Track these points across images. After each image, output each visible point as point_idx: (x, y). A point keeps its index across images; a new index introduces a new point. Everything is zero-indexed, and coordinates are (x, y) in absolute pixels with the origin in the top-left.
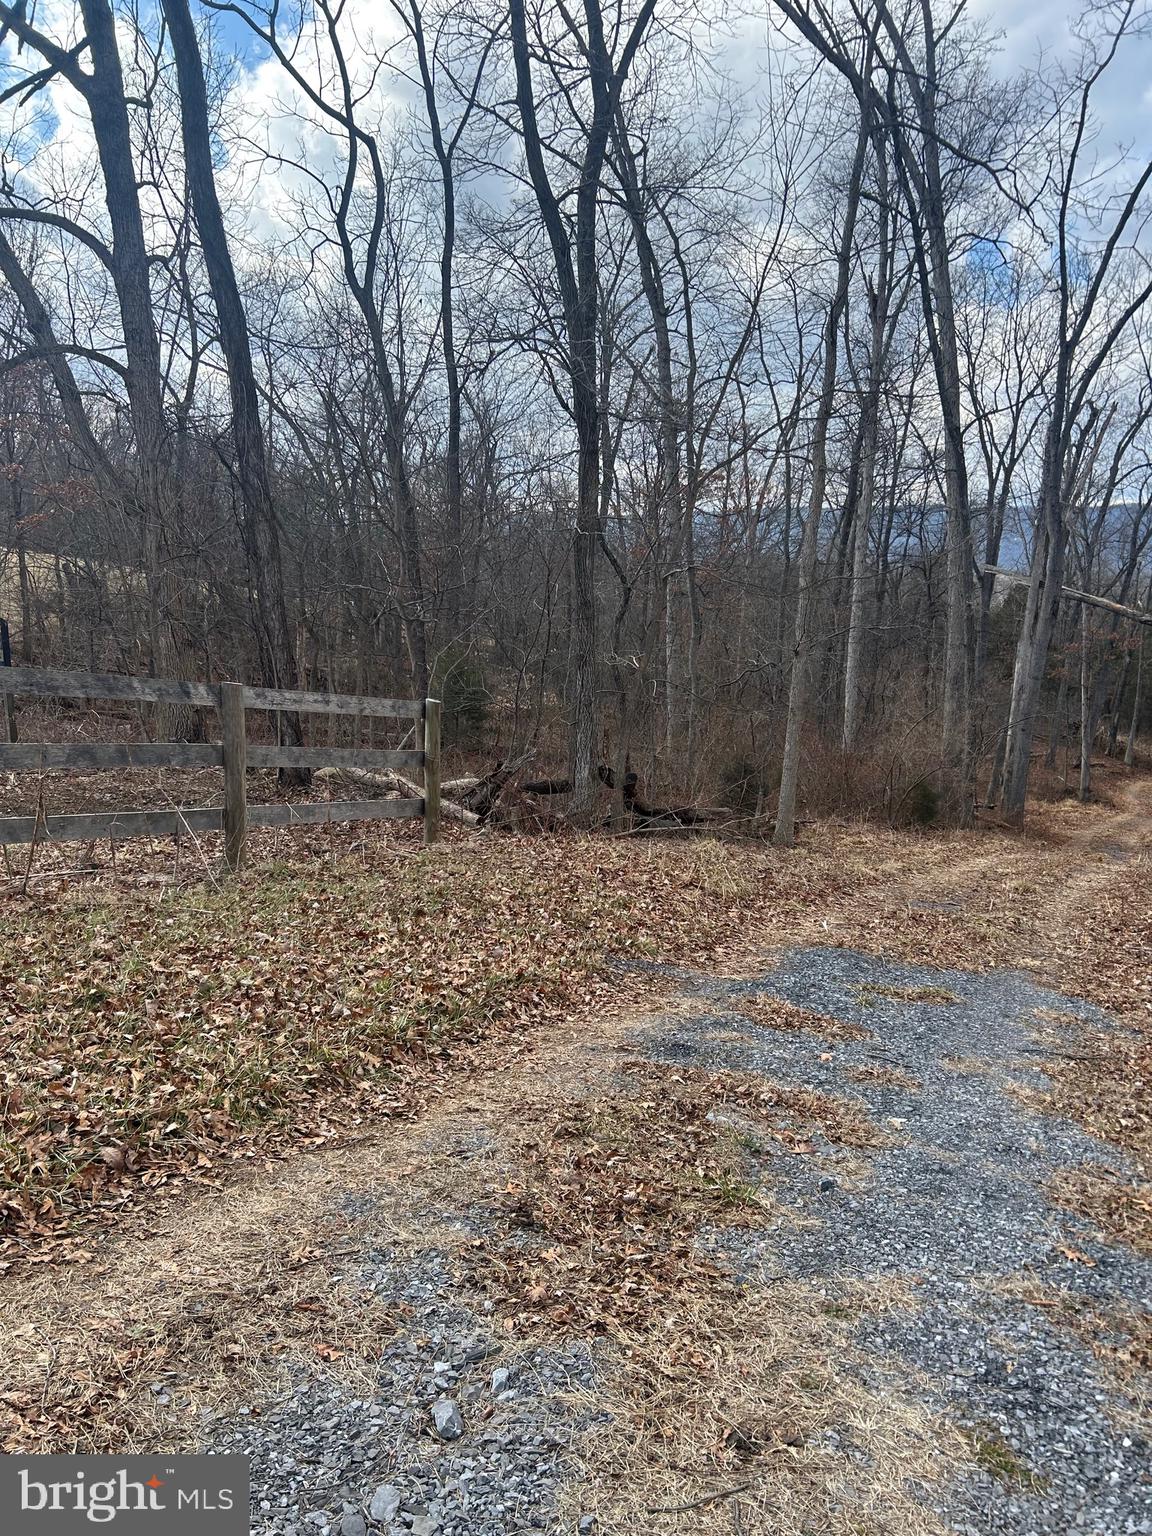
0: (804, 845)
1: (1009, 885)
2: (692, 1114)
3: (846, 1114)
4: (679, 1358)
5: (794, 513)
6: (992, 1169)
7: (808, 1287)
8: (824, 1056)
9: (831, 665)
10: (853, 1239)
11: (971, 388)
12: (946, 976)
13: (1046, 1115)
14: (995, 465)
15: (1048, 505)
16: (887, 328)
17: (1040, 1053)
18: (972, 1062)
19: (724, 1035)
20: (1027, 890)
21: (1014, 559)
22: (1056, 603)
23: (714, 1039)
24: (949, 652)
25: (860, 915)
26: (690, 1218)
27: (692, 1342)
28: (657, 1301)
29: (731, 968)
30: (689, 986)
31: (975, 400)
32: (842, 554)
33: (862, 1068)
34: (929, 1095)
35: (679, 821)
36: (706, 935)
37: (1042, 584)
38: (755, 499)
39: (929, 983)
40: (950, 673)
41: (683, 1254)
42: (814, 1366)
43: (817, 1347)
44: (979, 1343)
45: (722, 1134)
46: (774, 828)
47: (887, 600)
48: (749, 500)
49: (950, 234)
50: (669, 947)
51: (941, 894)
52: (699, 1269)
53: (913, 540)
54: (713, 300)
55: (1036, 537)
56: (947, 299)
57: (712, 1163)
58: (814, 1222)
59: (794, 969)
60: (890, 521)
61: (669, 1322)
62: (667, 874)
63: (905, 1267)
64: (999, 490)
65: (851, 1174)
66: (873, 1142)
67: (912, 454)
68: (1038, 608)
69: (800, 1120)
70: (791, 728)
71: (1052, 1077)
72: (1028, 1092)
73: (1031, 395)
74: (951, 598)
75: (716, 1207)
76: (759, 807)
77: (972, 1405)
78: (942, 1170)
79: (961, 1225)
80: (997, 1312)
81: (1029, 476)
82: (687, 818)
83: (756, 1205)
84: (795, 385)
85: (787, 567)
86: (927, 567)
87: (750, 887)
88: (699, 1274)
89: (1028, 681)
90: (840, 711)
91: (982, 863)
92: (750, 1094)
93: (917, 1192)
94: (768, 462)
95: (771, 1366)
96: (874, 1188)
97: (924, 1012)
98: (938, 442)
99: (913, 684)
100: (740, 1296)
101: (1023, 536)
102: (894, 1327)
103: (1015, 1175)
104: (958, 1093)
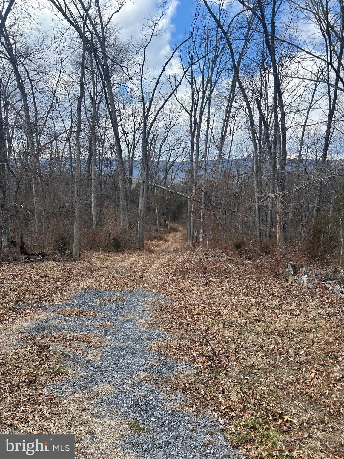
0: (82, 260)
1: (140, 265)
2: (45, 348)
3: (94, 338)
4: (39, 428)
5: (73, 160)
6: (135, 346)
7: (82, 394)
8: (87, 322)
9: (88, 205)
10: (96, 375)
11: (121, 126)
12: (123, 293)
13: (149, 327)
14: (130, 148)
15: (144, 160)
16: (97, 107)
17: (147, 310)
18: (130, 316)
19: (56, 322)
20: (145, 266)
21: (137, 175)
22: (148, 187)
23: (52, 324)
24: (121, 201)
25: (99, 279)
26: (43, 382)
27: (44, 421)
28: (32, 412)
29: (58, 300)
30: (44, 308)
31: (123, 130)
32: (89, 172)
33: (98, 324)
34: (117, 329)
35: (41, 256)
36: (50, 291)
37: (144, 182)
38: (61, 155)
39: (118, 296)
40: (121, 206)
41: (41, 394)
42: (83, 417)
43: (84, 411)
44: (132, 396)
45: (54, 353)
46: (72, 256)
47: (103, 186)
48: (58, 155)
49: (112, 82)
50: (37, 297)
51: (122, 269)
52: (46, 398)
53: (109, 169)
54: (42, 93)
55: (142, 169)
56: (113, 101)
57: (51, 363)
58: (84, 373)
59: (78, 298)
60: (102, 163)
61: (36, 418)
62: (36, 274)
63: (111, 380)
64: (131, 155)
65: (95, 356)
66: (102, 345)
67: (107, 144)
68: (143, 188)
69: (79, 343)
70: (76, 224)
71: (151, 316)
72: (145, 322)
73: (137, 129)
74: (120, 185)
75: (52, 376)
76: (67, 249)
77: (129, 414)
78: (121, 349)
79: (126, 364)
80: (136, 386)
81: (139, 151)
82: (43, 255)
83: (66, 372)
84: (70, 121)
85: (72, 175)
86: (113, 176)
87: (64, 275)
88: (46, 399)
89: (143, 208)
90: (92, 218)
91: (133, 259)
92: (64, 339)
93: (114, 357)
94: (64, 144)
95: (70, 421)
96: (102, 359)
97: (117, 304)
98: (113, 141)
99: (111, 210)
100: (60, 402)
101: (139, 168)
102: (107, 398)
103: (141, 346)
104: (126, 326)
